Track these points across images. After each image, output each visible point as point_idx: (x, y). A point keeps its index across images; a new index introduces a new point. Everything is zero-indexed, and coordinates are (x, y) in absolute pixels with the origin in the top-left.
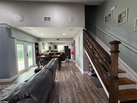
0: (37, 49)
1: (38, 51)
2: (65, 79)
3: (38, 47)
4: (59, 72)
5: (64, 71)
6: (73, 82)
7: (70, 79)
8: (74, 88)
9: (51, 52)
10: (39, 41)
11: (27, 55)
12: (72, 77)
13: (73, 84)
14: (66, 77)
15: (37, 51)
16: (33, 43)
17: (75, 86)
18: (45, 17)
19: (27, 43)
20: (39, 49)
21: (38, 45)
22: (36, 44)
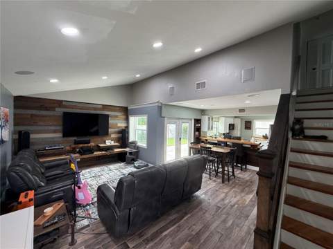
0: (198, 129)
1: (200, 134)
2: (219, 202)
3: (200, 127)
4: (221, 185)
5: (234, 187)
6: (228, 214)
7: (229, 206)
8: (217, 222)
9: (225, 138)
10: (204, 115)
11: (180, 139)
12: (236, 206)
13: (224, 216)
14: (223, 200)
15: (197, 133)
16: (191, 119)
17: (225, 221)
18: (197, 84)
19: (181, 121)
20: (202, 130)
21: (200, 123)
22: (198, 121)
